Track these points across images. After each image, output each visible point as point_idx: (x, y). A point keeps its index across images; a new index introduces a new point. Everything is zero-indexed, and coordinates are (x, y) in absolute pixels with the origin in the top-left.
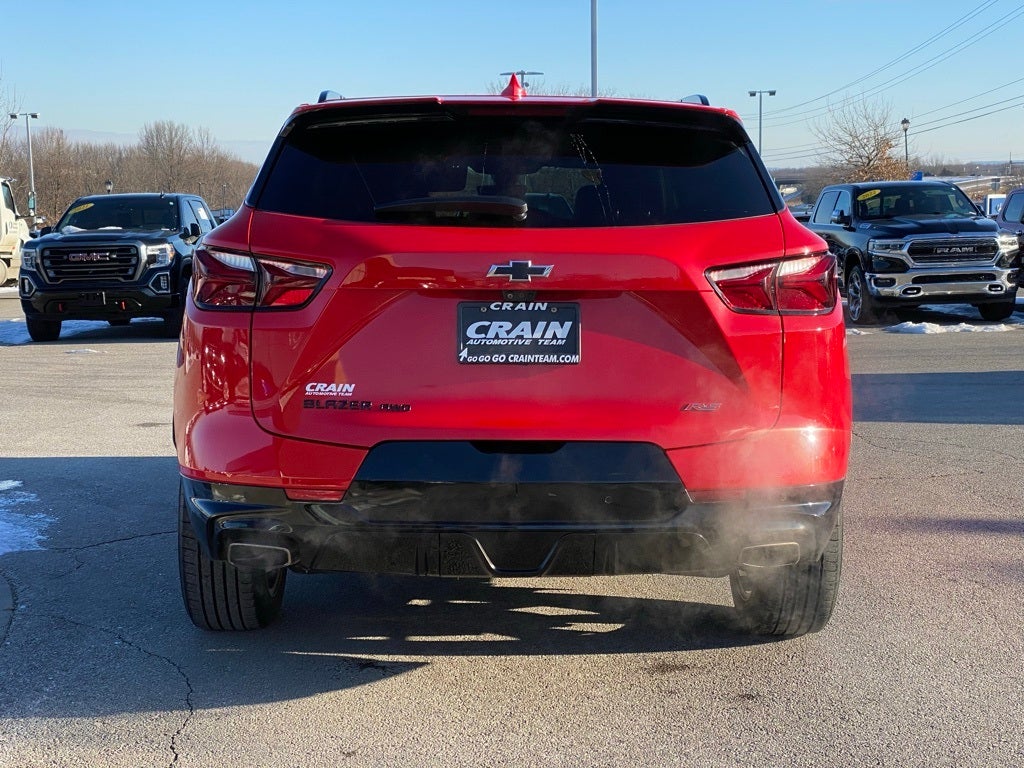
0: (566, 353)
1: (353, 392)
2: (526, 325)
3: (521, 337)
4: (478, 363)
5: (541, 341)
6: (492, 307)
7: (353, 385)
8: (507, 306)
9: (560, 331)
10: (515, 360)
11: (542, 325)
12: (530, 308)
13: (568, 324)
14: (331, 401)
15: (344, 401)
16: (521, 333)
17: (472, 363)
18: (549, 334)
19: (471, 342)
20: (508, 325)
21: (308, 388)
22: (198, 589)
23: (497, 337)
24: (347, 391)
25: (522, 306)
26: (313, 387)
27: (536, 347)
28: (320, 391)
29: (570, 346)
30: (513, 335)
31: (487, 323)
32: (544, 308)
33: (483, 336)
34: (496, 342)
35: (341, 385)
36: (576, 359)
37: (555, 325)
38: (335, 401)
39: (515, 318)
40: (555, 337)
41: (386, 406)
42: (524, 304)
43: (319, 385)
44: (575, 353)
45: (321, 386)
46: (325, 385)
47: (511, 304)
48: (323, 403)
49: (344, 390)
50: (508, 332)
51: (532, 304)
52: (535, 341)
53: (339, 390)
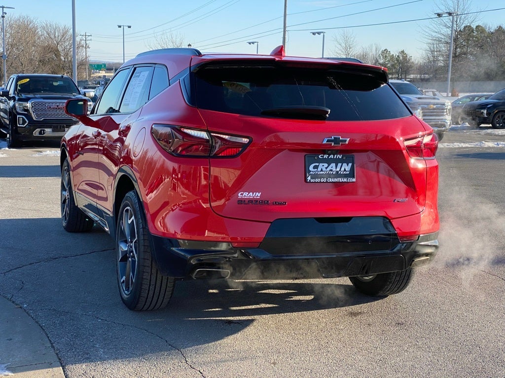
0: (350, 177)
1: (260, 196)
2: (333, 165)
3: (331, 170)
4: (315, 182)
5: (339, 172)
6: (320, 157)
7: (260, 193)
8: (326, 156)
9: (347, 167)
10: (330, 181)
11: (340, 165)
12: (335, 157)
13: (350, 165)
14: (251, 201)
15: (256, 201)
16: (332, 169)
17: (313, 182)
18: (343, 169)
19: (311, 173)
20: (326, 165)
21: (239, 195)
22: (147, 291)
23: (322, 170)
24: (257, 196)
25: (332, 156)
26: (242, 194)
27: (338, 175)
28: (245, 196)
29: (352, 174)
30: (328, 169)
31: (317, 164)
32: (340, 157)
33: (316, 170)
34: (321, 173)
35: (255, 193)
36: (354, 180)
37: (345, 165)
38: (252, 201)
39: (329, 162)
40: (345, 170)
41: (276, 202)
42: (333, 155)
43: (245, 193)
44: (353, 177)
45: (246, 194)
46: (247, 193)
47: (327, 156)
48: (247, 202)
49: (256, 195)
50: (326, 168)
51: (336, 156)
52: (337, 172)
53: (254, 195)
